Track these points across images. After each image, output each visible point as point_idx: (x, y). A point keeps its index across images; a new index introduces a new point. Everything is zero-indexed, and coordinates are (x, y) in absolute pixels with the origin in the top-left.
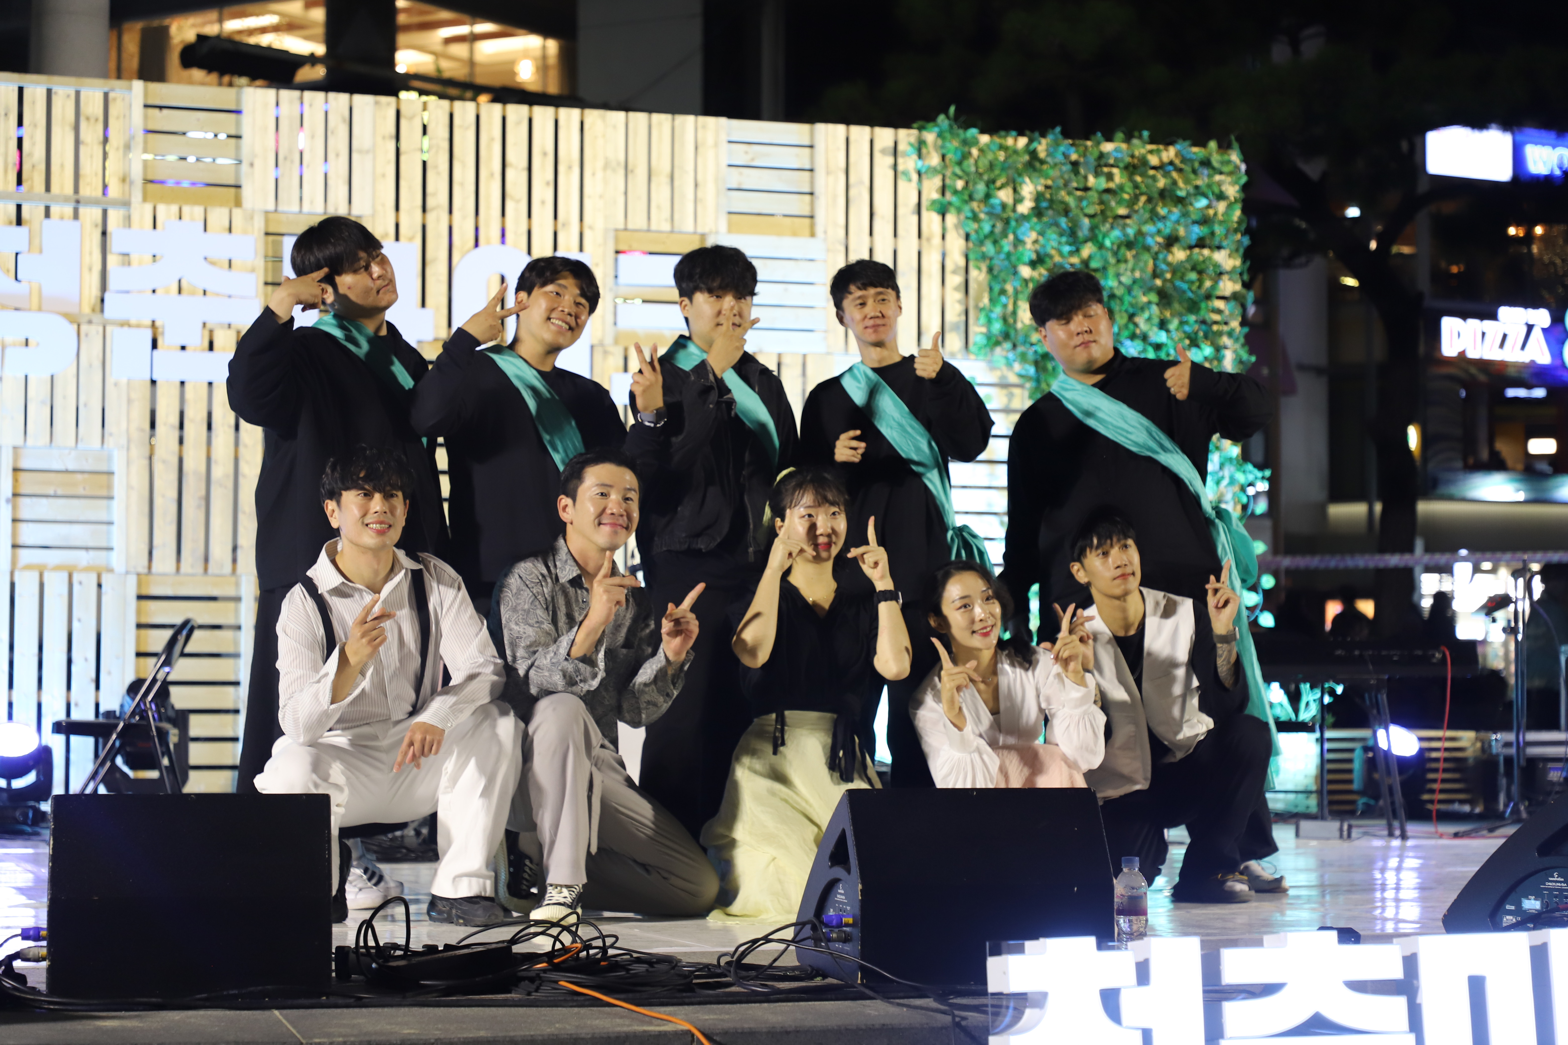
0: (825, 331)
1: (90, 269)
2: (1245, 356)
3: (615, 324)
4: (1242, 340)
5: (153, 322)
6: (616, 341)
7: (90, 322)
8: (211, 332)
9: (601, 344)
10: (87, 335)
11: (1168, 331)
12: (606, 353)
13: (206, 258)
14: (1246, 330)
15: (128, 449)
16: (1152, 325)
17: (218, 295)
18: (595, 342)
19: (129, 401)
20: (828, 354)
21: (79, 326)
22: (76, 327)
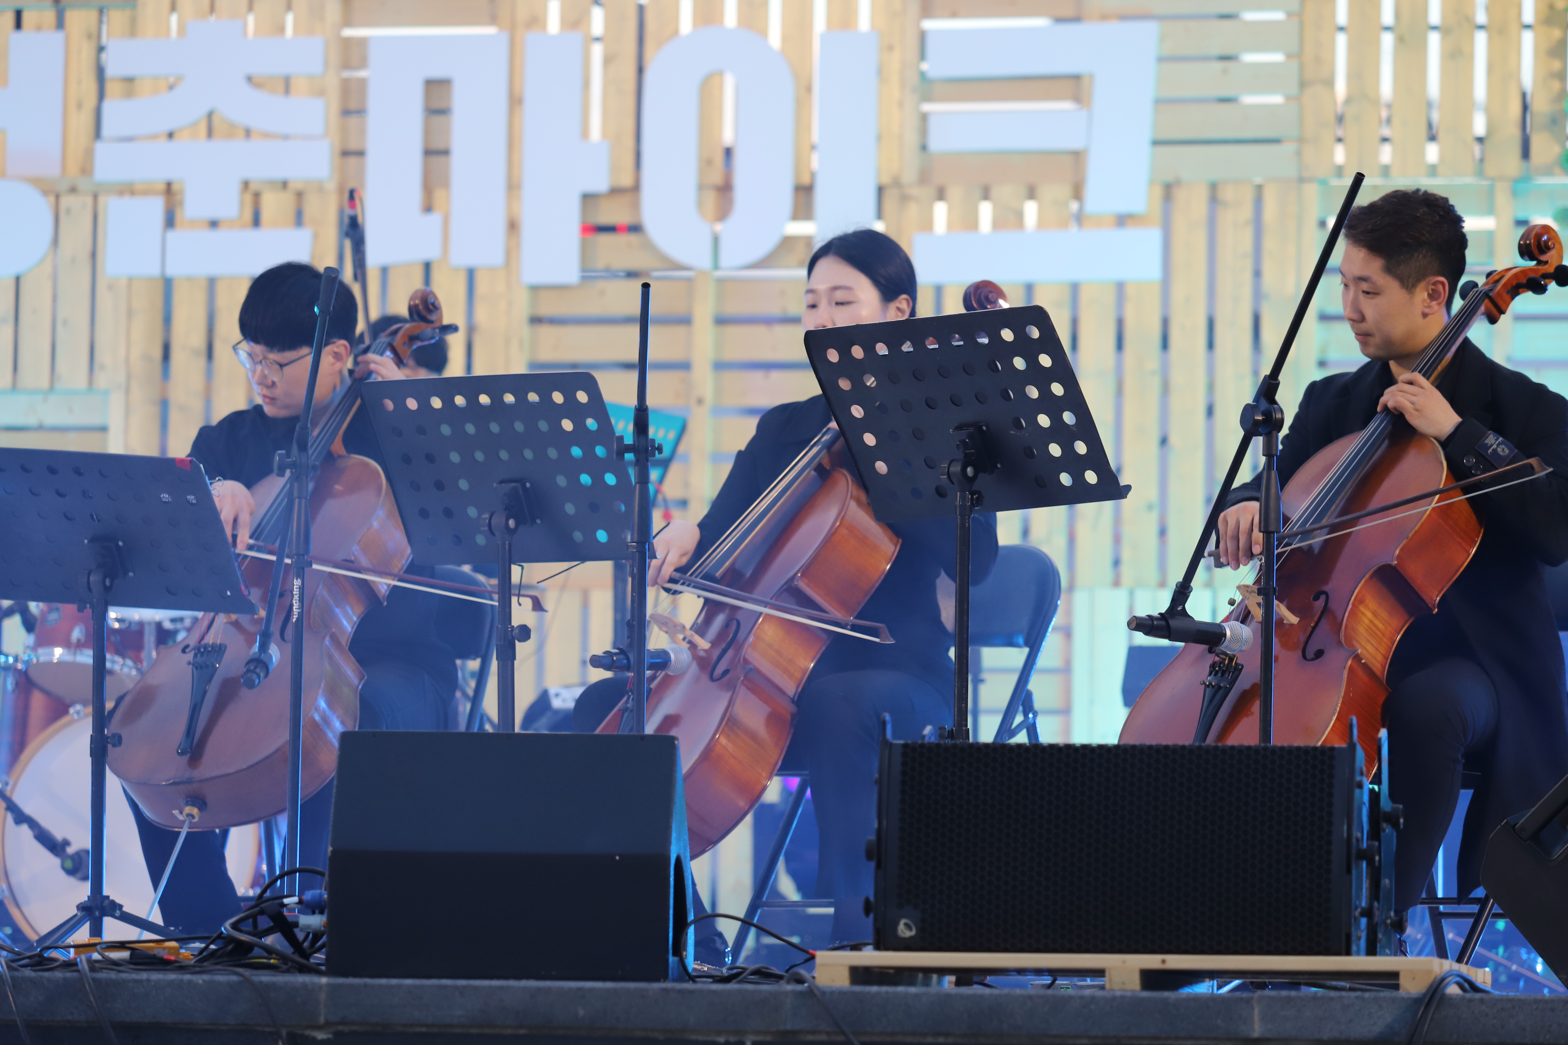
0: (1300, 140)
1: (80, 106)
3: (924, 148)
5: (169, 185)
6: (924, 177)
7: (73, 190)
8: (257, 196)
9: (897, 183)
10: (68, 211)
12: (904, 199)
13: (249, 79)
15: (128, 390)
17: (267, 135)
18: (886, 180)
19: (130, 314)
21: (57, 197)
22: (52, 199)
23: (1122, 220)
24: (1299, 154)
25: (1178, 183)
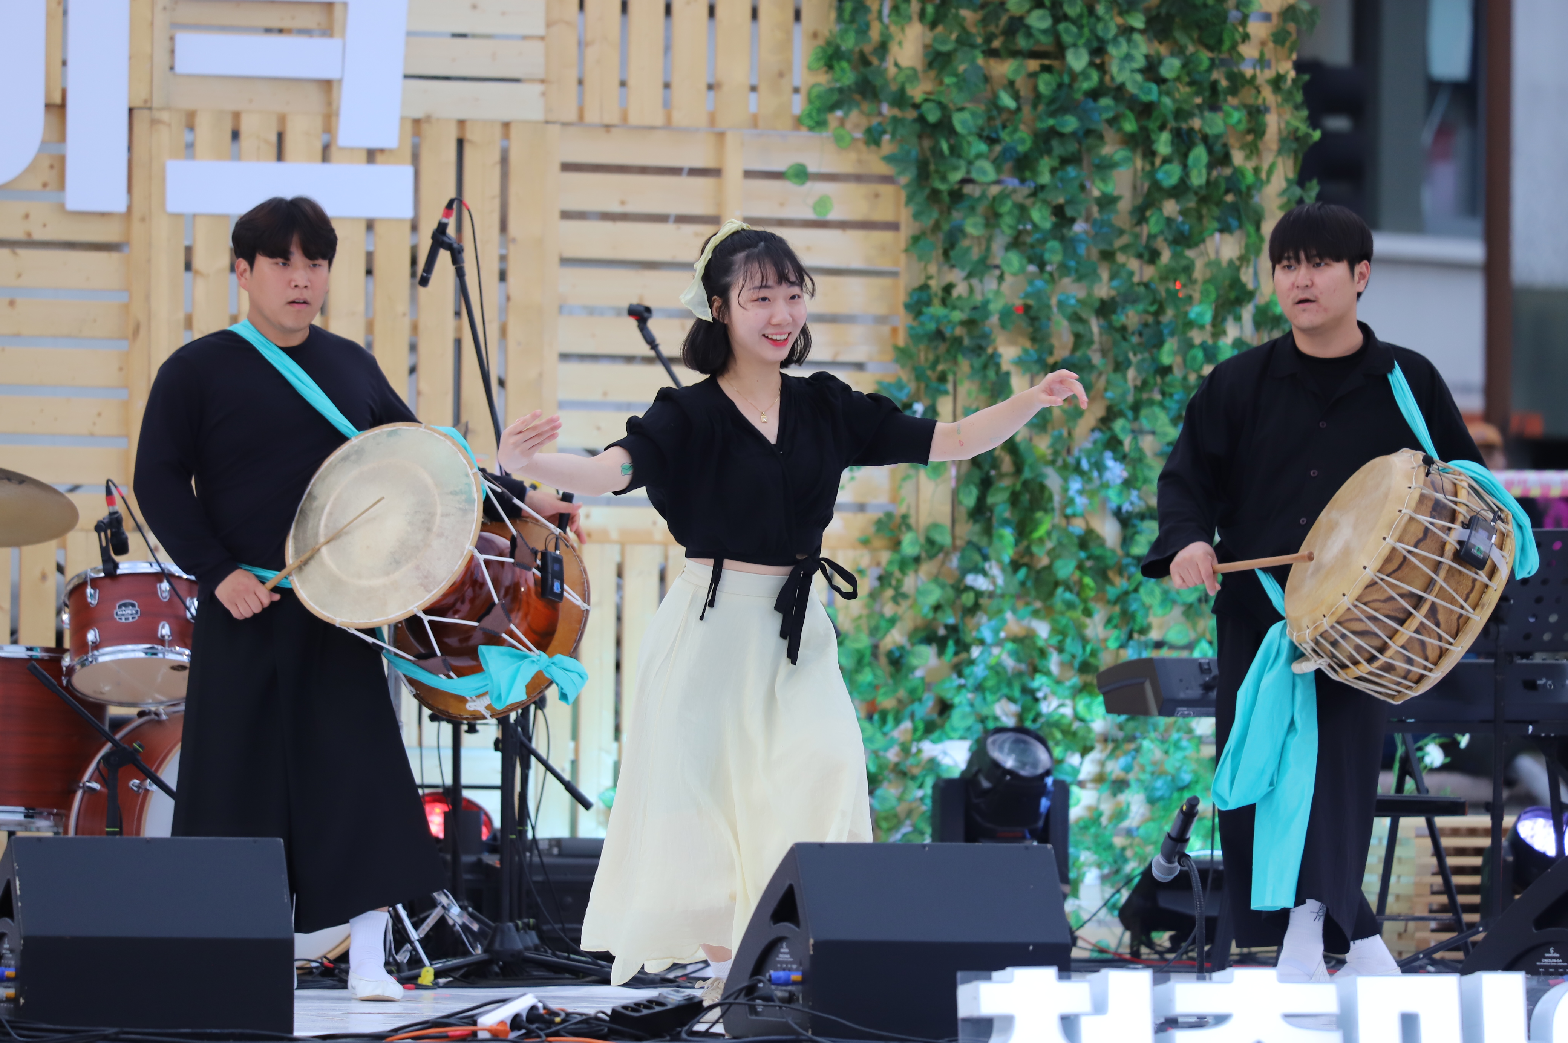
0: (542, 81)
2: (1303, 128)
3: (172, 68)
4: (1299, 97)
9: (147, 105)
11: (1161, 81)
12: (154, 122)
14: (1306, 77)
16: (1133, 71)
18: (137, 103)
20: (547, 122)
23: (371, 155)
24: (543, 94)
25: (428, 119)
